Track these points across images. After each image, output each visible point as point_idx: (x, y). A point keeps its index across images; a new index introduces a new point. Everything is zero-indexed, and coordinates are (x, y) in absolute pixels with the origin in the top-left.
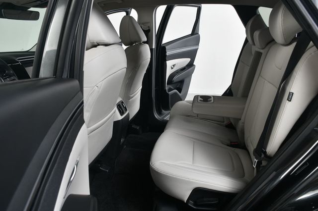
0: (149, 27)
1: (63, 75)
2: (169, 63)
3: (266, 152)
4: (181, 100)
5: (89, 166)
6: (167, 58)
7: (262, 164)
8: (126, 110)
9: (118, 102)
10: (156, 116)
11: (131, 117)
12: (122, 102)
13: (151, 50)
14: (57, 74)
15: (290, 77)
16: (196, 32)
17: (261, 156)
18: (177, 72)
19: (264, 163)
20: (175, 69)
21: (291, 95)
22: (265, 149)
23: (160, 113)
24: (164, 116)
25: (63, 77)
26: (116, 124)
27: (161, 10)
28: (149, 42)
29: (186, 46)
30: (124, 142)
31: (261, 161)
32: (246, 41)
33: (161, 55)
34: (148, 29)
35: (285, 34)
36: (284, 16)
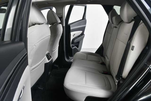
0: (61, 16)
1: (16, 40)
2: (72, 33)
3: (122, 76)
4: (78, 51)
5: (31, 88)
6: (71, 31)
7: (120, 82)
8: (51, 57)
9: (46, 53)
10: (66, 60)
11: (53, 61)
12: (49, 53)
13: (63, 27)
14: (12, 39)
15: (132, 38)
16: (84, 18)
17: (120, 79)
18: (76, 38)
19: (121, 82)
20: (75, 36)
21: (133, 47)
22: (122, 75)
23: (68, 58)
24: (70, 60)
25: (16, 41)
26: (46, 65)
27: (67, 7)
28: (62, 23)
29: (80, 25)
30: (50, 74)
31: (120, 81)
32: (109, 22)
33: (68, 29)
34: (61, 17)
35: (128, 17)
36: (128, 8)
